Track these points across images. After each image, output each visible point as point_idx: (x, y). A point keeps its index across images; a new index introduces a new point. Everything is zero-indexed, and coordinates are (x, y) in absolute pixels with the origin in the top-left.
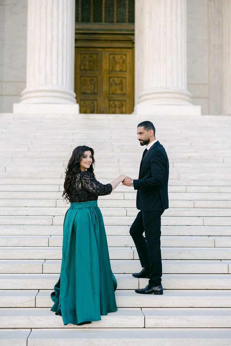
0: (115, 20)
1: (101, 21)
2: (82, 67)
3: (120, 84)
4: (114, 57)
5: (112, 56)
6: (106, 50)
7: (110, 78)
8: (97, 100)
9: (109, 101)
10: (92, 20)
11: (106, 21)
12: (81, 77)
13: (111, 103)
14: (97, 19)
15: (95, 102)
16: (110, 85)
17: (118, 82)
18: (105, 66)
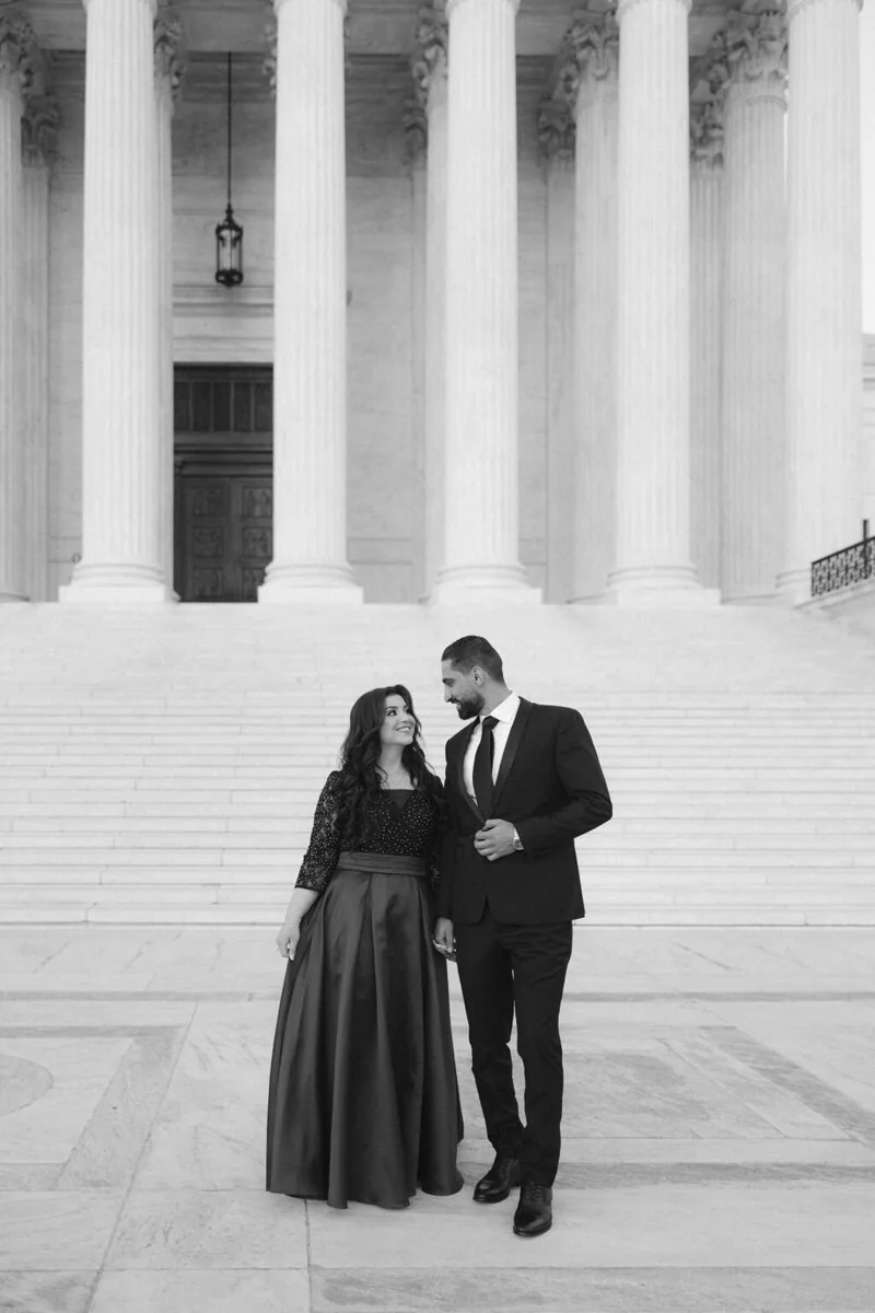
0: (252, 427)
1: (227, 428)
2: (197, 511)
3: (261, 539)
4: (251, 494)
5: (247, 491)
6: (240, 479)
7: (244, 529)
8: (221, 568)
9: (244, 569)
10: (212, 427)
11: (236, 429)
12: (195, 527)
13: (247, 573)
14: (222, 426)
15: (219, 573)
16: (245, 542)
17: (258, 536)
18: (236, 508)
